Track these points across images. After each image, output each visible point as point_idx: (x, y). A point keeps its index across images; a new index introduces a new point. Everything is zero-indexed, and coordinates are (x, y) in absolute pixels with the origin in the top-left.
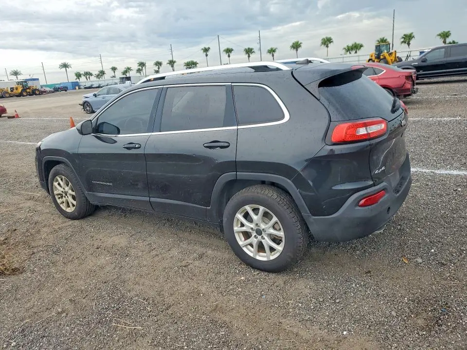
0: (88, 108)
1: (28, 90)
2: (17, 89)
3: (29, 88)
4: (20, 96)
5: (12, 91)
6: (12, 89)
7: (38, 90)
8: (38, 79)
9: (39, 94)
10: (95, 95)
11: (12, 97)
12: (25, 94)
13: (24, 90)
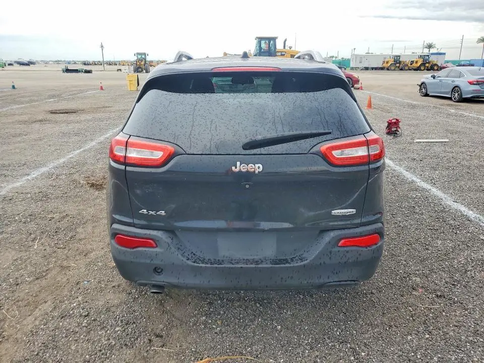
0: (423, 90)
1: (427, 65)
2: (417, 62)
3: (429, 63)
4: (417, 70)
5: (411, 64)
6: (412, 62)
7: (438, 65)
8: (444, 54)
9: (437, 70)
10: (434, 77)
11: (410, 70)
12: (422, 68)
13: (423, 64)
